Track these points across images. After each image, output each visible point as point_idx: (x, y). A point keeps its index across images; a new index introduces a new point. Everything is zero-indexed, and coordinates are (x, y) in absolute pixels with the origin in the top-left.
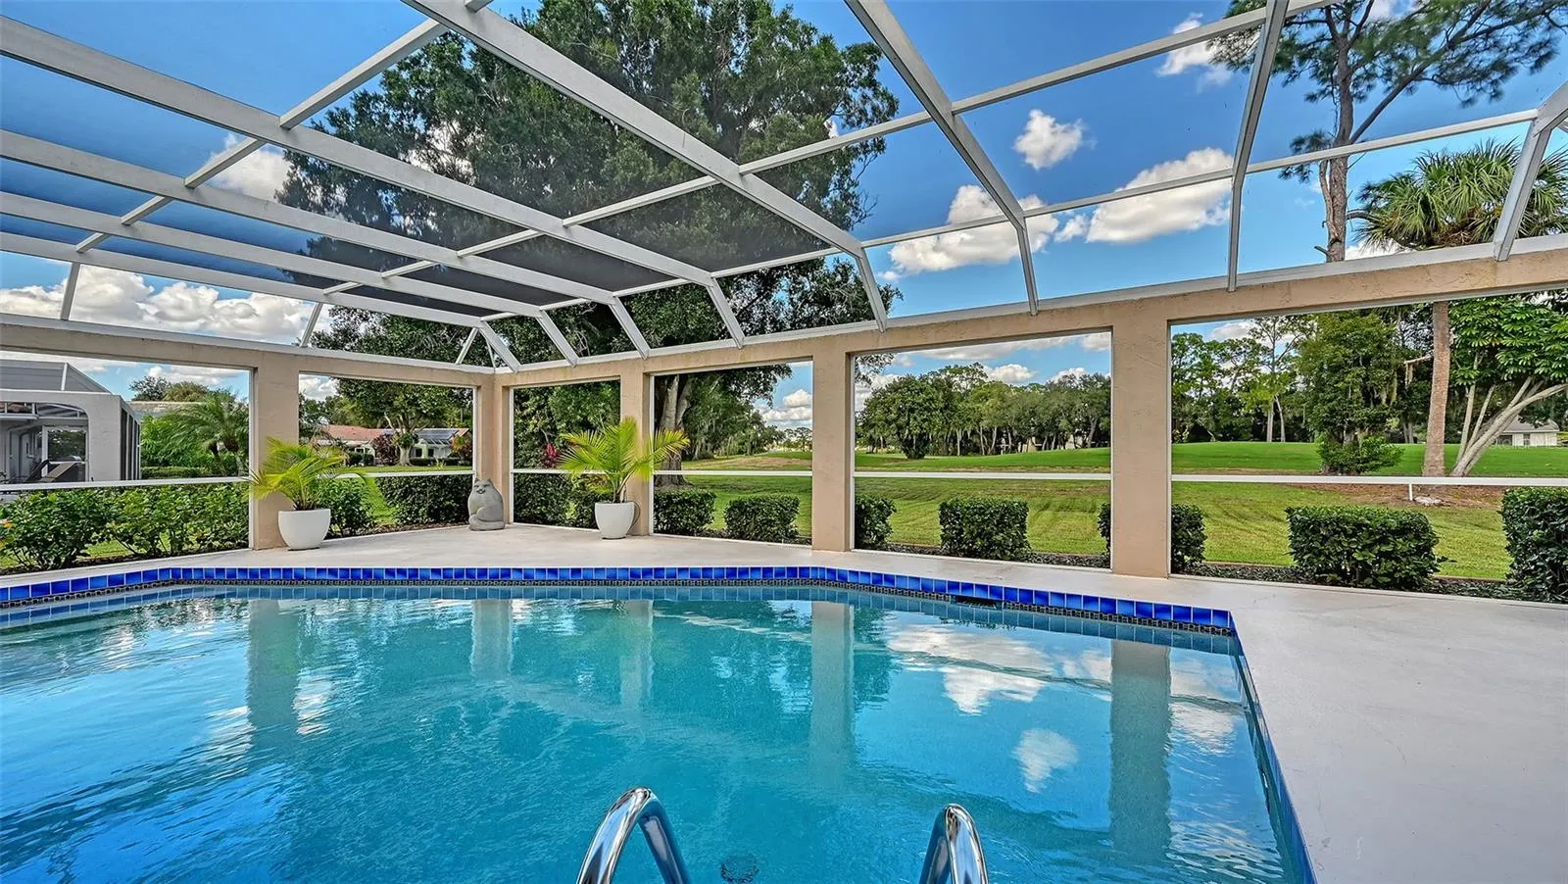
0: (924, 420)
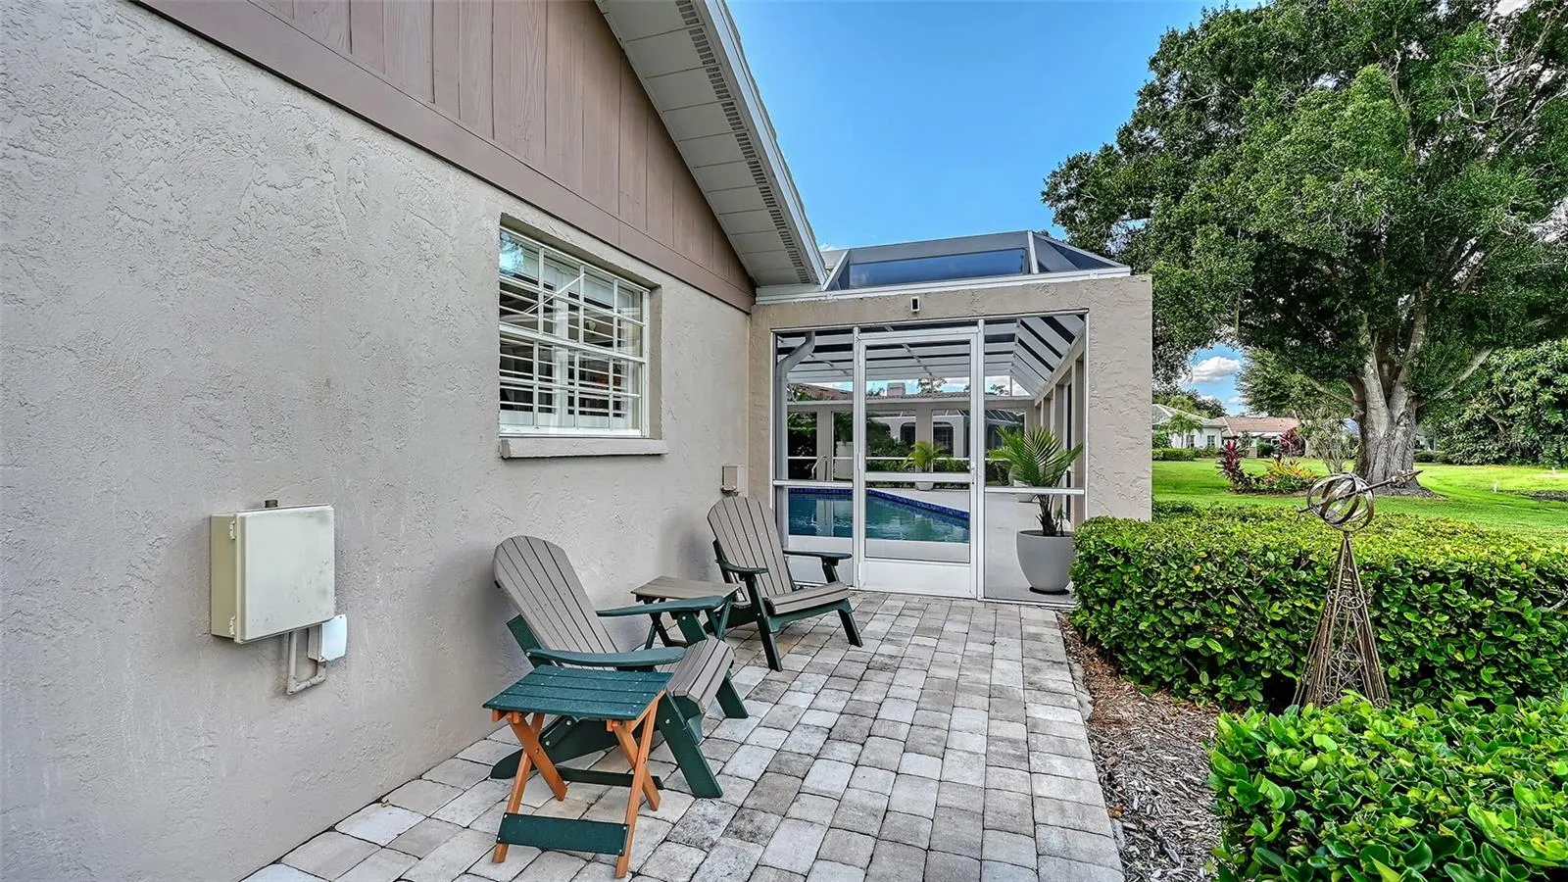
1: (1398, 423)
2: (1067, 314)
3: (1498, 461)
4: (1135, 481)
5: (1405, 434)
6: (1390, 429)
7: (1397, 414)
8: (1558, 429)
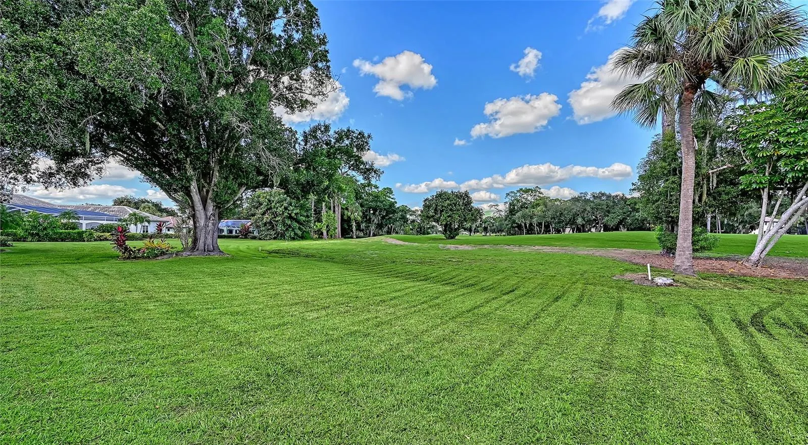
1: (210, 219)
3: (275, 238)
5: (213, 224)
6: (206, 221)
7: (209, 214)
8: (290, 226)
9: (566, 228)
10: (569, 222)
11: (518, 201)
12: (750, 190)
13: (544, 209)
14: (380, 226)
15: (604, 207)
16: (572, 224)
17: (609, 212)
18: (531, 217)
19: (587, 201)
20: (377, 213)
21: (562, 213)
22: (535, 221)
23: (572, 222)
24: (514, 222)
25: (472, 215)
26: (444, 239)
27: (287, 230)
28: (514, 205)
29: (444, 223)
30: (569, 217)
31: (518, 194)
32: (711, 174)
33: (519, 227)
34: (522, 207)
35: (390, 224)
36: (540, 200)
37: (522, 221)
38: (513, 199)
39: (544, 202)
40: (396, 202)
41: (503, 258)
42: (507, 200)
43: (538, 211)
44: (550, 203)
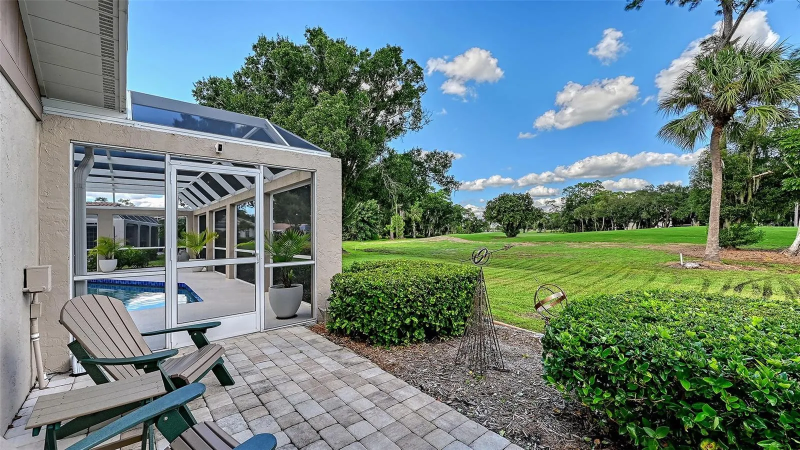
0: (511, 217)
2: (307, 171)
3: (349, 240)
4: (335, 255)
8: (362, 228)
9: (629, 222)
10: (632, 216)
11: (576, 196)
12: (791, 191)
13: (605, 204)
14: (437, 226)
15: (673, 200)
16: (635, 219)
17: (678, 205)
18: (590, 213)
19: (654, 194)
20: (435, 214)
21: (624, 208)
22: (594, 216)
23: (636, 217)
24: (572, 218)
25: (533, 215)
26: (506, 238)
27: (359, 232)
28: (571, 201)
29: (507, 223)
30: (631, 212)
31: (577, 189)
32: (754, 179)
33: (577, 223)
34: (580, 202)
35: (447, 224)
36: (601, 194)
37: (580, 217)
38: (571, 194)
39: (605, 196)
40: (452, 203)
41: (566, 252)
42: (565, 196)
43: (598, 206)
44: (611, 198)
